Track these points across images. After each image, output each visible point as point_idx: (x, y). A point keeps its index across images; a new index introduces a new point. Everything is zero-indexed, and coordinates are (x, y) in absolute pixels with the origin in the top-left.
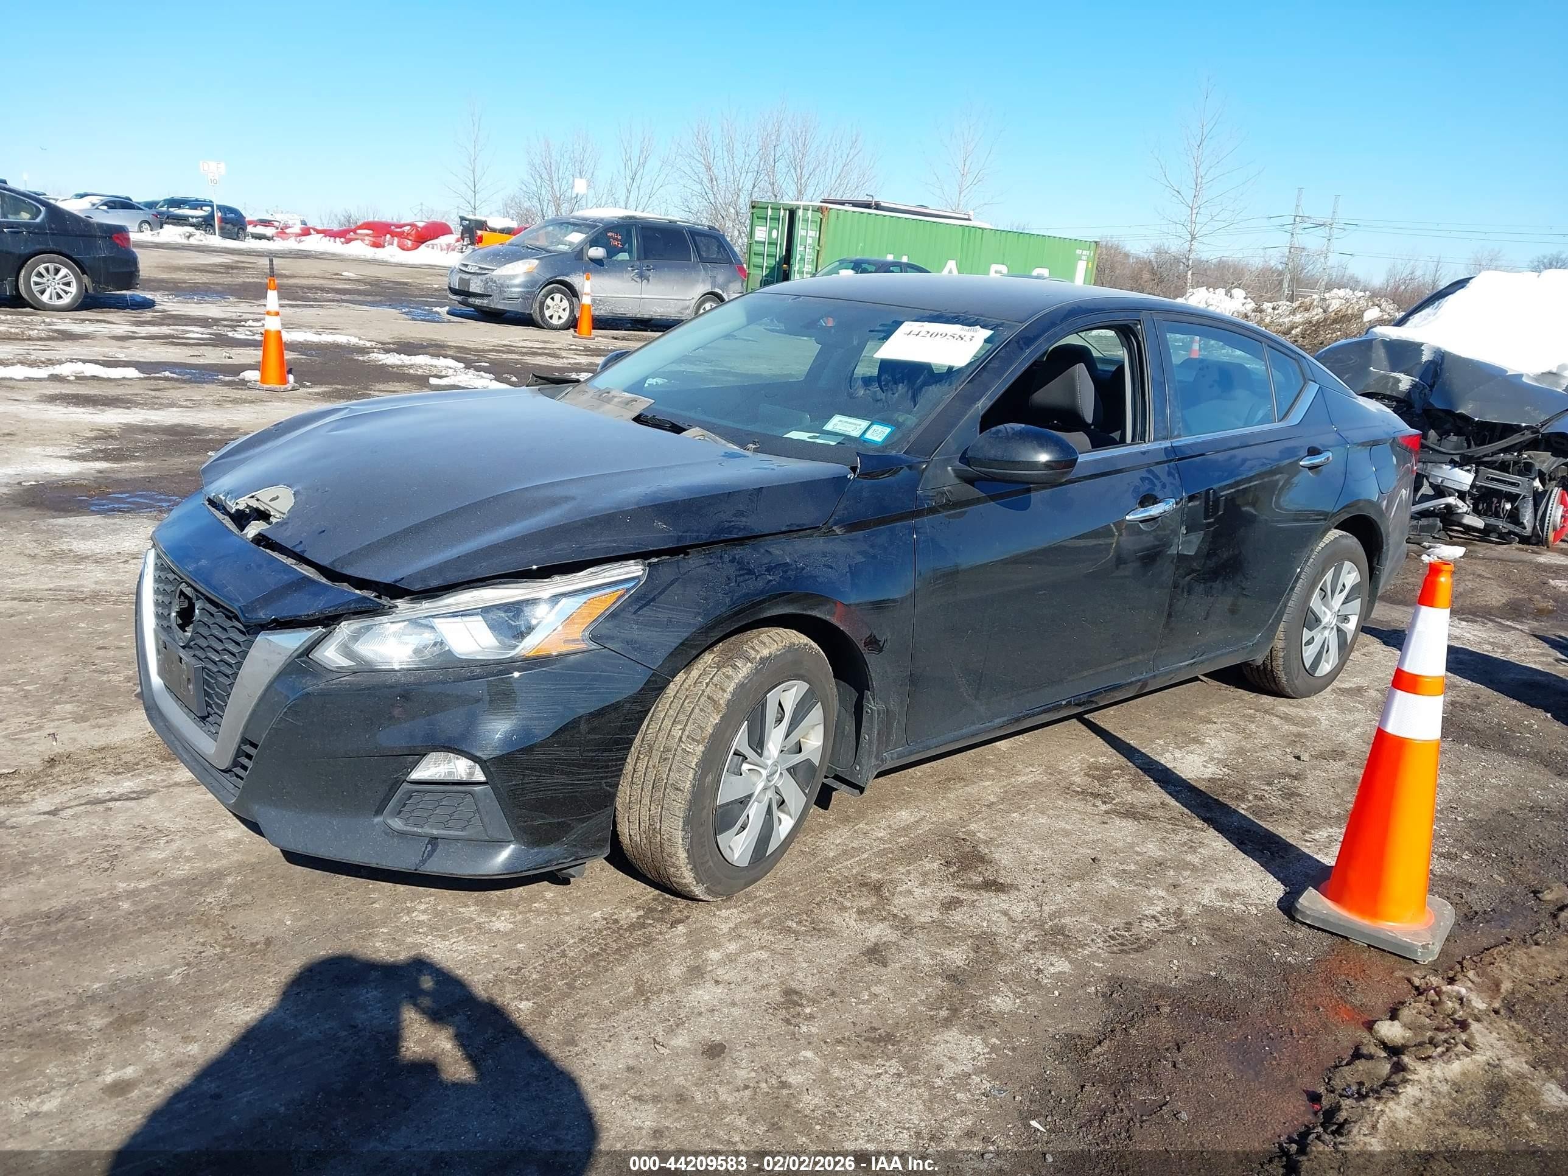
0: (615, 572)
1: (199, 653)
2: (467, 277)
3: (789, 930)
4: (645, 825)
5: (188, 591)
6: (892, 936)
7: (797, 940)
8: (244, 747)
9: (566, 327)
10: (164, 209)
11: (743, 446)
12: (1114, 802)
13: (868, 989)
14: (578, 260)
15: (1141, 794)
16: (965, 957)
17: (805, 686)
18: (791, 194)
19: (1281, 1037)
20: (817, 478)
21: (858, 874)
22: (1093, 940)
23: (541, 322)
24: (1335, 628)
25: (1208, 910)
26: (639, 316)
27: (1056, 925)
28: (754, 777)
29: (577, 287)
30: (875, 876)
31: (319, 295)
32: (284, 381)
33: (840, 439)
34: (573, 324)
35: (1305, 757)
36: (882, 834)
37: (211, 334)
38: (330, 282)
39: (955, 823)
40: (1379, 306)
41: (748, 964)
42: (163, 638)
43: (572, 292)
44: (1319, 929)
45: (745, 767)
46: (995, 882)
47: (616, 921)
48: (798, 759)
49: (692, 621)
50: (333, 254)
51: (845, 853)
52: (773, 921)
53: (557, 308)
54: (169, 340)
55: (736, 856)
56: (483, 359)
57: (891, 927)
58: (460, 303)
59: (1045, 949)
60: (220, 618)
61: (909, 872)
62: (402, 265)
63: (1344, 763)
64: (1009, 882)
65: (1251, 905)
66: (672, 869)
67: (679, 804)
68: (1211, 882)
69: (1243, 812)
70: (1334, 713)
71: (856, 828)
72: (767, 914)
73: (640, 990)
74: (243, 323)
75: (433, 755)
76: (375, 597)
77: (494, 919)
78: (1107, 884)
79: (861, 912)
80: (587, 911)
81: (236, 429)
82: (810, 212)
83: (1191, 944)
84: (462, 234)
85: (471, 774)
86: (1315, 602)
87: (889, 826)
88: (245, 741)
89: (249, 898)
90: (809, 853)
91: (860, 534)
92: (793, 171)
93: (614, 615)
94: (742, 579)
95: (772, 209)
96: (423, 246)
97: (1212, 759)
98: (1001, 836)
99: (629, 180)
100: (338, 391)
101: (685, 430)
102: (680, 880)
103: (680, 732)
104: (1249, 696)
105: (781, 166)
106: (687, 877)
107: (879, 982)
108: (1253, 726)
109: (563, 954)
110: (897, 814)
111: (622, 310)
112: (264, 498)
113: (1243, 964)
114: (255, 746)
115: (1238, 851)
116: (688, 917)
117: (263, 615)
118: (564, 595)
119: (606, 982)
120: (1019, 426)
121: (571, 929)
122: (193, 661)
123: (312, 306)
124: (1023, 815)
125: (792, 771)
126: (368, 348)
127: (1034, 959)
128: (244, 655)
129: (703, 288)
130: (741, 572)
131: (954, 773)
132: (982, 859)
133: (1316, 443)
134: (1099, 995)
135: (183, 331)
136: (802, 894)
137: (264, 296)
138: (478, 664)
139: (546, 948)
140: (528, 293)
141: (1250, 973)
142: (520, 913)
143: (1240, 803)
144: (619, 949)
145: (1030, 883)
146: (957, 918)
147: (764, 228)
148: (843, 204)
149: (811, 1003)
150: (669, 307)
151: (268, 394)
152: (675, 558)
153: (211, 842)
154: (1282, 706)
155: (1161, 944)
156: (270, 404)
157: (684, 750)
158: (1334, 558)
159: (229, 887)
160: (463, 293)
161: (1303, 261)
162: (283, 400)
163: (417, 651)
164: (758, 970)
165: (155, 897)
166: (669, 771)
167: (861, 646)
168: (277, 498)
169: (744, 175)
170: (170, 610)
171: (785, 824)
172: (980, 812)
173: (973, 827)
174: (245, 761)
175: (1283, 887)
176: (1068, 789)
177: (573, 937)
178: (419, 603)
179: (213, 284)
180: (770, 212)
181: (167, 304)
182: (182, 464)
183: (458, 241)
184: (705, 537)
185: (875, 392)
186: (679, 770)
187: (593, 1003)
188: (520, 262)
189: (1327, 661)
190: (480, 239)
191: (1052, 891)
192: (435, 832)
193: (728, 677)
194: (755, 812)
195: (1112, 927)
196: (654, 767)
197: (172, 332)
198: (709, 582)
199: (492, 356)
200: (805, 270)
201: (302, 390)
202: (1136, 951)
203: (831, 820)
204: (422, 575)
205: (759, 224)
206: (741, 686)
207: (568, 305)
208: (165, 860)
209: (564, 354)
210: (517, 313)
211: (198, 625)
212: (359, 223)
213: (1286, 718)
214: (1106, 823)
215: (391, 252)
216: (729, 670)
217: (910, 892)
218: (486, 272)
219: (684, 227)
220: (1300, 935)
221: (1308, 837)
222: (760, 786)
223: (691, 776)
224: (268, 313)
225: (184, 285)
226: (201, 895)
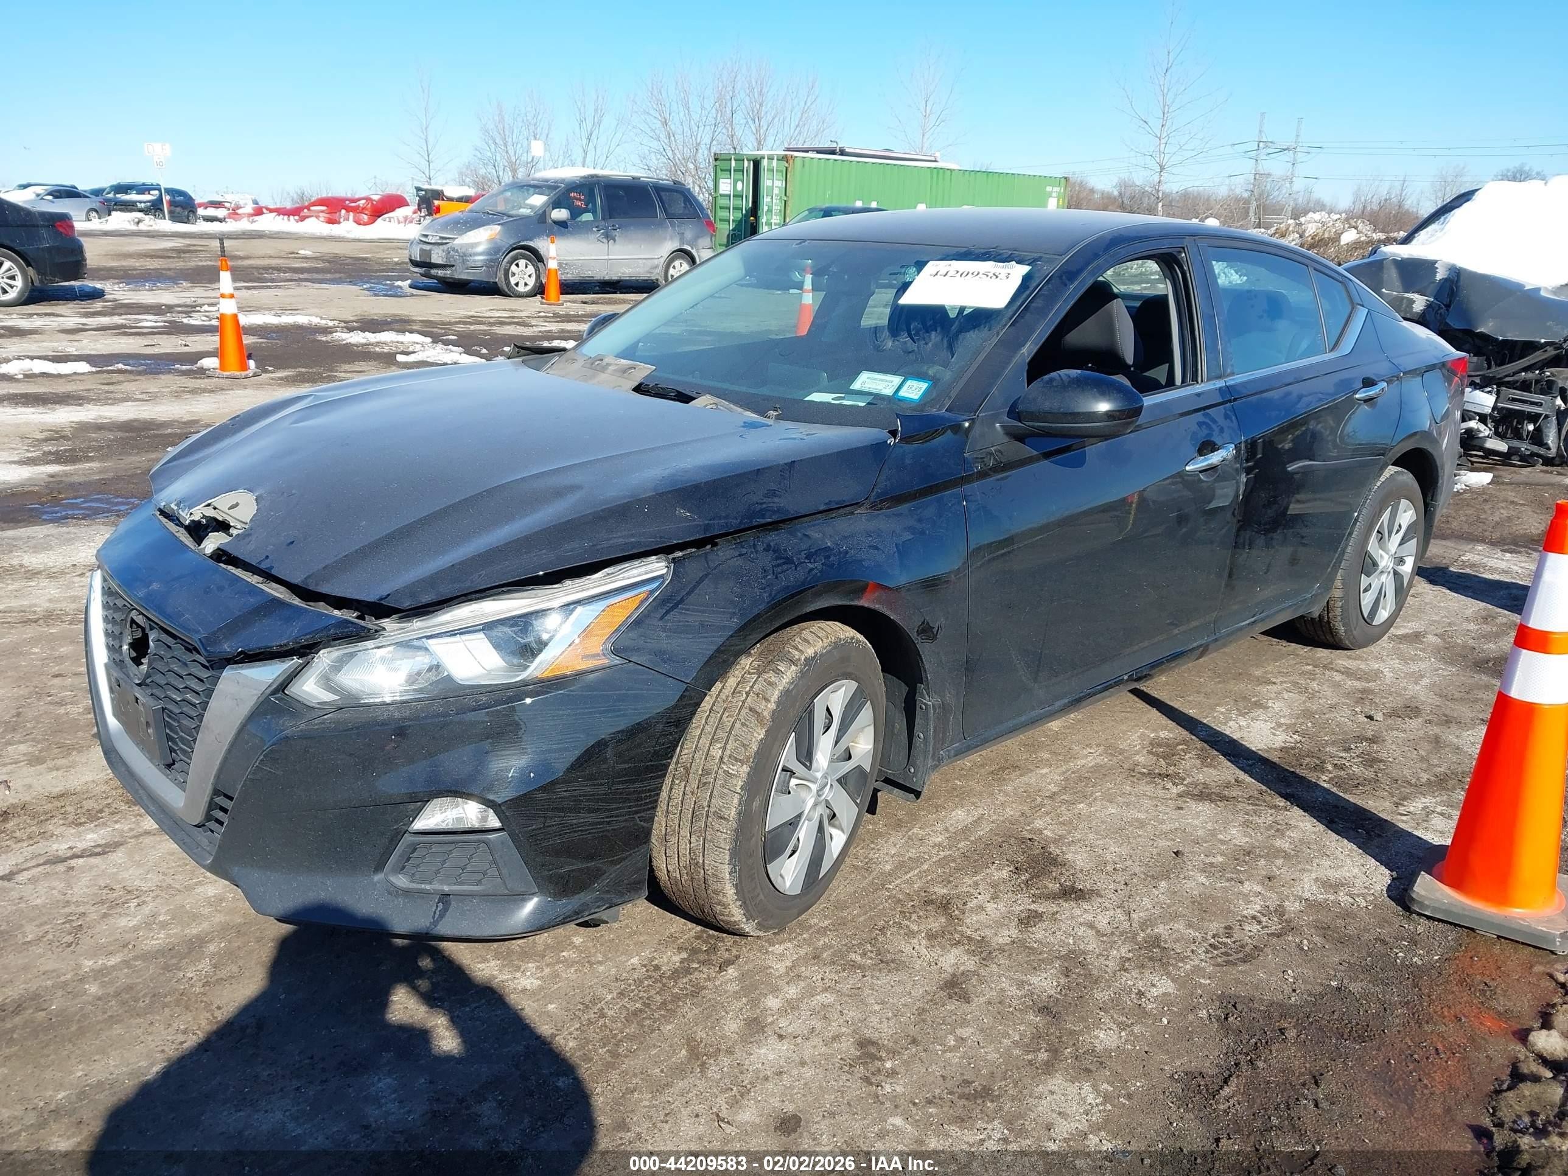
0: (635, 572)
1: (156, 691)
2: (428, 247)
3: (854, 965)
4: (686, 860)
5: (140, 619)
6: (970, 964)
7: (864, 976)
8: (217, 800)
9: (532, 294)
10: (111, 196)
11: (762, 413)
12: (1185, 782)
13: (952, 1032)
14: (541, 223)
15: (1213, 772)
16: (1055, 984)
17: (853, 685)
18: (750, 146)
19: (1427, 1058)
20: (854, 447)
21: (920, 889)
22: (1193, 951)
23: (507, 290)
24: (1392, 571)
25: (1312, 905)
26: (607, 278)
27: (1149, 936)
28: (803, 794)
29: (542, 252)
30: (940, 890)
31: (275, 275)
32: (244, 367)
33: (870, 399)
34: (540, 290)
35: (1379, 716)
36: (939, 839)
37: (165, 322)
38: (286, 261)
39: (1016, 820)
40: (1356, 228)
41: (814, 1012)
42: (115, 674)
43: (537, 257)
44: (1439, 920)
45: (794, 782)
46: (1073, 888)
47: (657, 968)
48: (849, 766)
49: (728, 624)
50: (288, 233)
51: (902, 866)
52: (834, 954)
53: (523, 275)
54: (121, 330)
55: (788, 884)
56: (450, 332)
57: (967, 952)
58: (422, 275)
59: (1143, 966)
60: (179, 650)
61: (976, 884)
62: (360, 241)
63: (1420, 720)
64: (1089, 888)
65: (1358, 895)
66: (719, 907)
67: (724, 834)
68: (1308, 870)
69: (1325, 785)
70: (1396, 663)
71: (910, 833)
72: (826, 947)
73: (695, 1052)
74: (198, 308)
75: (437, 801)
76: (358, 617)
77: (518, 975)
78: (1196, 882)
79: (931, 936)
80: (623, 958)
81: (196, 422)
82: (775, 162)
83: (1302, 949)
84: (419, 205)
85: (484, 819)
86: (1372, 546)
87: (946, 830)
88: (216, 792)
89: (235, 968)
90: (863, 867)
91: (904, 508)
92: (750, 122)
93: (638, 623)
94: (779, 569)
95: (735, 160)
96: (380, 219)
97: (1279, 725)
98: (1070, 832)
99: (585, 141)
100: (302, 374)
101: (694, 399)
102: (728, 918)
103: (720, 752)
104: (1304, 650)
105: (739, 118)
106: (736, 914)
107: (964, 1023)
108: (1314, 685)
109: (602, 1015)
110: (953, 813)
111: (590, 273)
112: (223, 506)
113: (1367, 970)
114: (231, 799)
115: (1330, 832)
116: (737, 957)
117: (228, 647)
118: (578, 602)
119: (654, 1045)
120: (1074, 373)
121: (606, 981)
122: (151, 702)
123: (269, 287)
124: (1090, 805)
125: (842, 781)
126: (331, 328)
127: (1131, 979)
128: (209, 693)
129: (671, 245)
130: (779, 562)
131: (1007, 760)
132: (1054, 861)
133: (1369, 372)
134: (1213, 1020)
135: (136, 320)
136: (862, 919)
137: (217, 279)
138: (483, 690)
139: (581, 1007)
140: (491, 260)
141: (1375, 981)
142: (548, 965)
143: (1320, 775)
144: (664, 1003)
145: (1112, 886)
146: (1039, 936)
147: (729, 181)
148: (807, 151)
149: (891, 1055)
150: (637, 267)
151: (228, 381)
152: (702, 551)
153: (188, 902)
154: (1340, 659)
155: (1268, 950)
156: (230, 392)
157: (726, 772)
158: (1391, 497)
159: (212, 956)
160: (425, 265)
161: (1268, 187)
162: (245, 387)
163: (412, 679)
164: (825, 1018)
165: (127, 976)
166: (711, 796)
167: (914, 635)
168: (237, 505)
169: (701, 129)
170: (121, 642)
171: (837, 840)
172: (1042, 805)
173: (1038, 824)
174: (219, 814)
175: (1388, 872)
176: (1133, 771)
177: (610, 991)
178: (409, 621)
179: (164, 269)
180: (733, 163)
181: (118, 292)
182: (140, 462)
183: (415, 213)
184: (735, 523)
185: (905, 343)
186: (722, 796)
187: (642, 1073)
188: (481, 229)
189: (1384, 608)
190: (438, 210)
191: (1138, 894)
192: (446, 888)
193: (771, 684)
194: (805, 834)
195: (1211, 933)
196: (692, 793)
197: (124, 322)
198: (743, 576)
199: (460, 328)
200: (773, 221)
201: (265, 376)
202: (1244, 961)
203: (881, 826)
204: (412, 589)
205: (723, 176)
206: (786, 693)
207: (533, 271)
208: (136, 929)
209: (534, 322)
210: (481, 282)
211: (154, 660)
212: (313, 199)
213: (1347, 673)
214: (1182, 808)
215: (348, 228)
216: (771, 676)
217: (981, 908)
218: (448, 241)
219: (648, 183)
220: (1420, 929)
221: (1401, 809)
222: (810, 802)
223: (736, 801)
224: (223, 296)
225: (135, 272)
226: (179, 969)
